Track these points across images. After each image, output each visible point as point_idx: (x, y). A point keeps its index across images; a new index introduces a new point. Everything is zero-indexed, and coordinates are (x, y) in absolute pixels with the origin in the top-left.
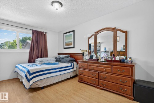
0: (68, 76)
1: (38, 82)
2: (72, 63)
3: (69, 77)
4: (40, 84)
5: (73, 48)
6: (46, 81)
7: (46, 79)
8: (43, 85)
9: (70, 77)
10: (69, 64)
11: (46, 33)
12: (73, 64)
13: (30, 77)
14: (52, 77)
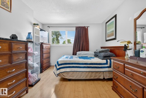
0: (100, 76)
1: (65, 74)
2: (109, 60)
3: (102, 78)
4: (67, 76)
5: (115, 39)
6: (72, 74)
7: (72, 72)
8: (69, 77)
9: (104, 79)
10: (105, 61)
11: (87, 27)
12: (111, 61)
13: (58, 67)
14: (78, 72)
